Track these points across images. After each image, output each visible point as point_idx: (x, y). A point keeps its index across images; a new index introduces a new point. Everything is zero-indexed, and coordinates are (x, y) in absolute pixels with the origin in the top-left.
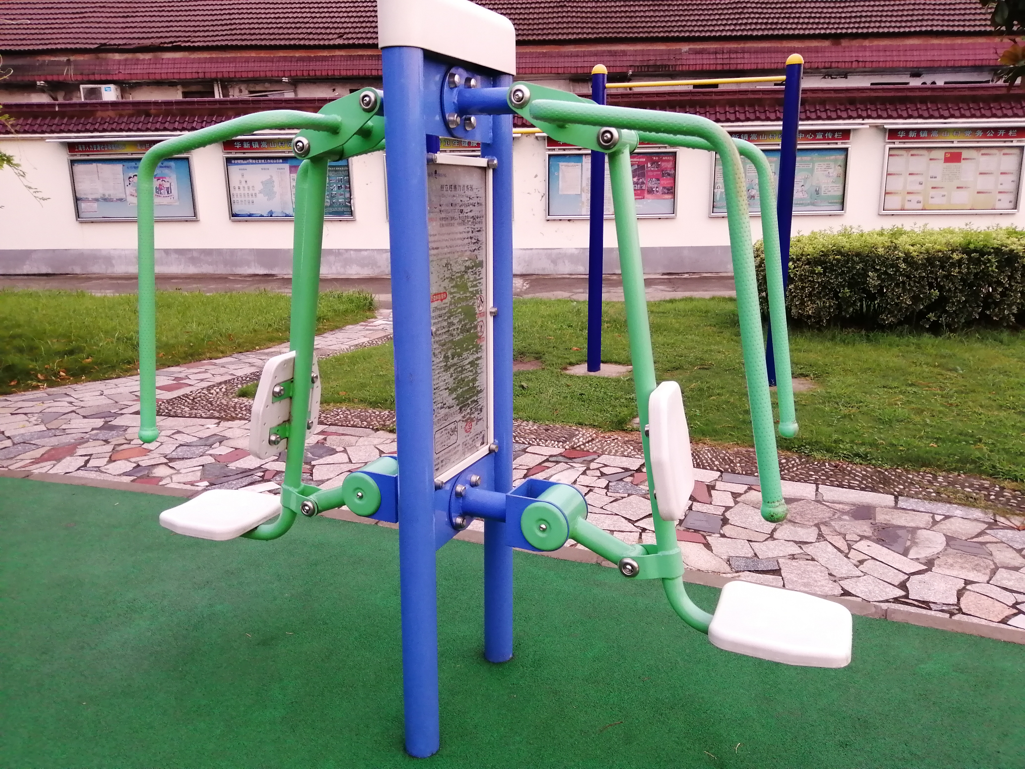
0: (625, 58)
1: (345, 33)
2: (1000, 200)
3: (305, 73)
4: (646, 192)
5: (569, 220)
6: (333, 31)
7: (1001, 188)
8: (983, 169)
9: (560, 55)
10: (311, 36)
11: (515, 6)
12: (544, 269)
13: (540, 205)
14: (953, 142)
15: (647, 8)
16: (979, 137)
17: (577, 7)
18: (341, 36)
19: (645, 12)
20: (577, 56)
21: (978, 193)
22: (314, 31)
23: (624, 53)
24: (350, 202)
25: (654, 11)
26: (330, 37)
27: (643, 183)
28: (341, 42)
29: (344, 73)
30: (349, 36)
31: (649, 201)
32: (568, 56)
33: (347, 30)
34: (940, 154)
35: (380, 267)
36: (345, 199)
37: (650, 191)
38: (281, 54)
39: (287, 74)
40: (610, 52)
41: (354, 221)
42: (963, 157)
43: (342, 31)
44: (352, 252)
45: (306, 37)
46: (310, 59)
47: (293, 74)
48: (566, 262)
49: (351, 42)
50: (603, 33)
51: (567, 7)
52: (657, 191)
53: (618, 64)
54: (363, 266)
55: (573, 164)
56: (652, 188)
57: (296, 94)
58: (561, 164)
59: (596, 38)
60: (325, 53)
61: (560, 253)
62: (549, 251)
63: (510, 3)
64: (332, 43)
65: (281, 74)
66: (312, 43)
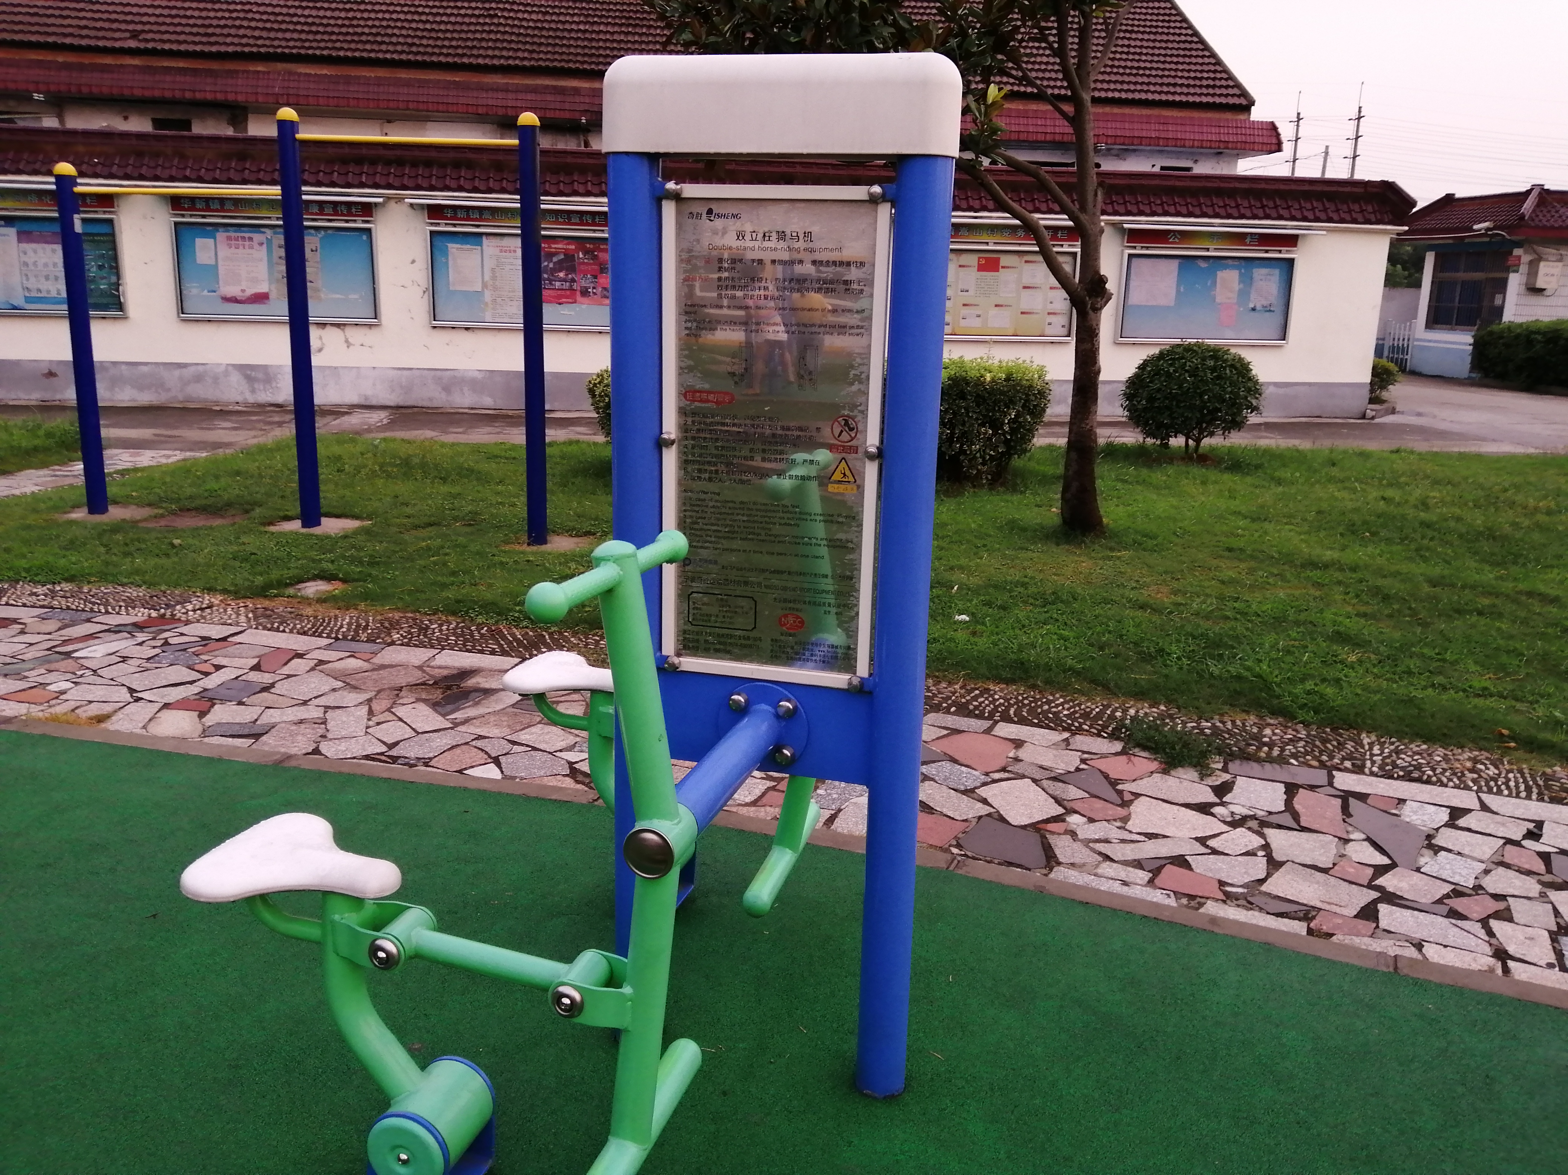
0: (577, 99)
1: (143, 31)
2: (1050, 324)
3: (74, 89)
4: (578, 293)
5: (467, 329)
6: (123, 26)
7: (1051, 308)
8: (1026, 281)
9: (481, 88)
10: (84, 32)
11: (420, 10)
12: (431, 399)
13: (420, 306)
14: (987, 243)
15: (616, 29)
16: (1020, 238)
17: (513, 19)
18: (135, 35)
19: (612, 33)
20: (507, 91)
21: (1022, 313)
22: (91, 24)
23: (576, 91)
24: (118, 290)
25: (627, 33)
26: (117, 35)
27: (573, 280)
28: (133, 44)
29: (138, 93)
30: (149, 36)
31: (584, 306)
32: (492, 90)
33: (147, 27)
34: (973, 260)
35: (169, 390)
36: (110, 284)
37: (585, 293)
38: (33, 56)
39: (42, 87)
40: (555, 87)
41: (125, 318)
42: (1002, 264)
43: (139, 27)
44: (123, 367)
45: (76, 31)
46: (81, 67)
47: (53, 88)
48: (466, 389)
49: (150, 45)
50: (545, 60)
51: (499, 17)
52: (595, 294)
53: (567, 106)
54: (141, 388)
55: (469, 246)
56: (587, 288)
57: (62, 121)
58: (450, 245)
59: (533, 67)
60: (108, 60)
61: (455, 377)
62: (439, 373)
63: (413, 5)
64: (117, 45)
65: (31, 87)
66: (84, 42)
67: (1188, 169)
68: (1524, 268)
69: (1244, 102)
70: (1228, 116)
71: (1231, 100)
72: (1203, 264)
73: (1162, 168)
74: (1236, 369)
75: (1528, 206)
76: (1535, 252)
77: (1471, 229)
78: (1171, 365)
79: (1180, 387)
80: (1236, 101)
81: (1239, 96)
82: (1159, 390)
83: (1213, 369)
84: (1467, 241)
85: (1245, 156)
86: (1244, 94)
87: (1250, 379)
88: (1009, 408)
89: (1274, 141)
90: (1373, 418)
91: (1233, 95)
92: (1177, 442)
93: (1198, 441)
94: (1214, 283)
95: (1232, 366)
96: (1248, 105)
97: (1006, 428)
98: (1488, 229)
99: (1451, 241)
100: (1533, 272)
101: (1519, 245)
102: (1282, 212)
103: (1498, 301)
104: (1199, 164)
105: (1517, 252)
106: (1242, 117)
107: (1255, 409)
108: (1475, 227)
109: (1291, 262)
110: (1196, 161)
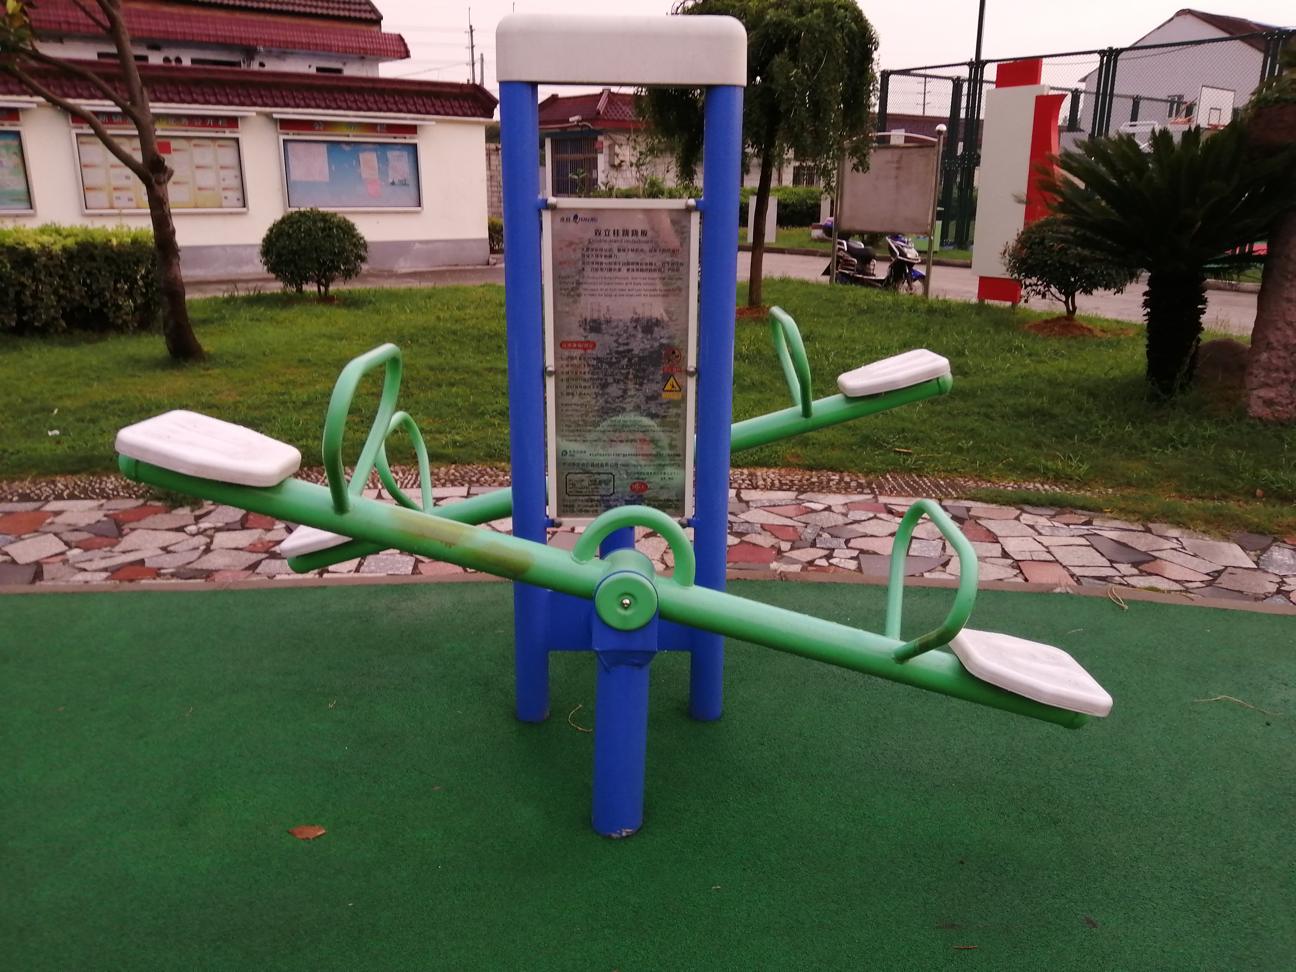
2: (226, 197)
7: (224, 184)
8: (198, 162)
16: (185, 125)
21: (198, 189)
42: (175, 147)
67: (339, 71)
68: (606, 150)
69: (374, 17)
70: (363, 27)
71: (364, 15)
72: (347, 148)
73: (318, 69)
74: (341, 228)
75: (601, 105)
76: (611, 138)
77: (568, 122)
78: (290, 227)
79: (299, 243)
80: (368, 16)
81: (370, 12)
82: (284, 248)
83: (323, 230)
84: (568, 130)
85: (384, 61)
86: (374, 10)
87: (354, 236)
88: (138, 266)
89: (403, 49)
90: (495, 264)
91: (365, 11)
92: (310, 288)
93: (327, 287)
94: (358, 162)
95: (338, 227)
96: (377, 20)
97: (141, 283)
98: (578, 121)
99: (558, 130)
100: (613, 155)
101: (600, 133)
102: (400, 106)
103: (594, 176)
104: (348, 65)
105: (600, 138)
106: (375, 29)
107: (363, 259)
108: (571, 119)
109: (415, 146)
110: (345, 64)
